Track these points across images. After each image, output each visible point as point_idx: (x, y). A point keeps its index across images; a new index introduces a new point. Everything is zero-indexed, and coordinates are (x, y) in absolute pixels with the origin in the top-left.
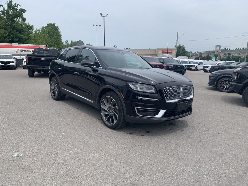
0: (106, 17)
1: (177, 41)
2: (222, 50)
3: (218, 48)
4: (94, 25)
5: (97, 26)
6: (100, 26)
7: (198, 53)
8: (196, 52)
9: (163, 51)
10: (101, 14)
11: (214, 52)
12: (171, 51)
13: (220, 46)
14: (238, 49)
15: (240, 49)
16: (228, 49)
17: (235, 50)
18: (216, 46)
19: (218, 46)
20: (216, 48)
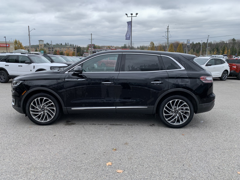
1: (29, 35)
2: (45, 45)
3: (41, 43)
11: (38, 46)
12: (8, 45)
13: (43, 41)
14: (58, 44)
15: (59, 44)
16: (49, 44)
17: (55, 45)
18: (39, 41)
19: (41, 41)
20: (39, 43)
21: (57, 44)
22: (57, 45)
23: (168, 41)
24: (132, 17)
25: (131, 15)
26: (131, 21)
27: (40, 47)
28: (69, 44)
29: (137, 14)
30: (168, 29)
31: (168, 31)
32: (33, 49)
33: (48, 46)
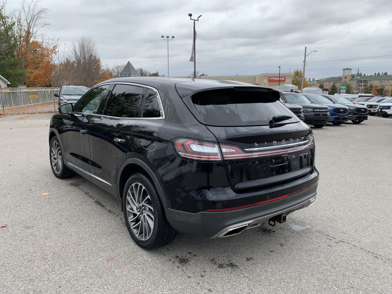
0: (198, 20)
1: (305, 61)
2: (353, 76)
3: (347, 73)
4: (163, 37)
5: (168, 37)
6: (173, 37)
7: (314, 80)
8: (311, 80)
9: (270, 79)
10: (190, 15)
11: (340, 79)
12: (283, 79)
13: (351, 69)
14: (379, 74)
15: (381, 74)
16: (361, 74)
17: (373, 75)
18: (344, 70)
19: (347, 69)
20: (344, 73)
21: (377, 73)
22: (378, 76)
32: (332, 84)
33: (359, 78)
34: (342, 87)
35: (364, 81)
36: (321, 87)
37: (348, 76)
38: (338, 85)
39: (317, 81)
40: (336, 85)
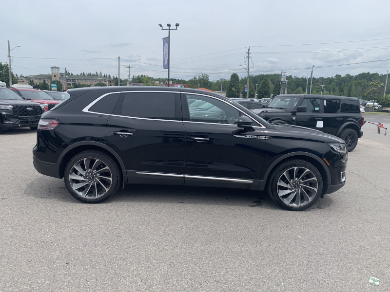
1: (9, 56)
2: (62, 75)
3: (55, 71)
8: (19, 76)
11: (49, 77)
13: (59, 68)
14: (84, 74)
15: (86, 74)
16: (69, 73)
17: (79, 75)
18: (52, 68)
19: (55, 67)
20: (53, 71)
21: (83, 73)
22: (83, 76)
23: (248, 72)
24: (169, 29)
25: (168, 26)
26: (168, 36)
27: (53, 77)
28: (103, 75)
29: (177, 25)
30: (248, 53)
31: (248, 57)
32: (42, 81)
33: (67, 77)
34: (52, 85)
35: (72, 80)
36: (31, 83)
37: (57, 74)
38: (48, 82)
39: (25, 78)
40: (46, 82)
